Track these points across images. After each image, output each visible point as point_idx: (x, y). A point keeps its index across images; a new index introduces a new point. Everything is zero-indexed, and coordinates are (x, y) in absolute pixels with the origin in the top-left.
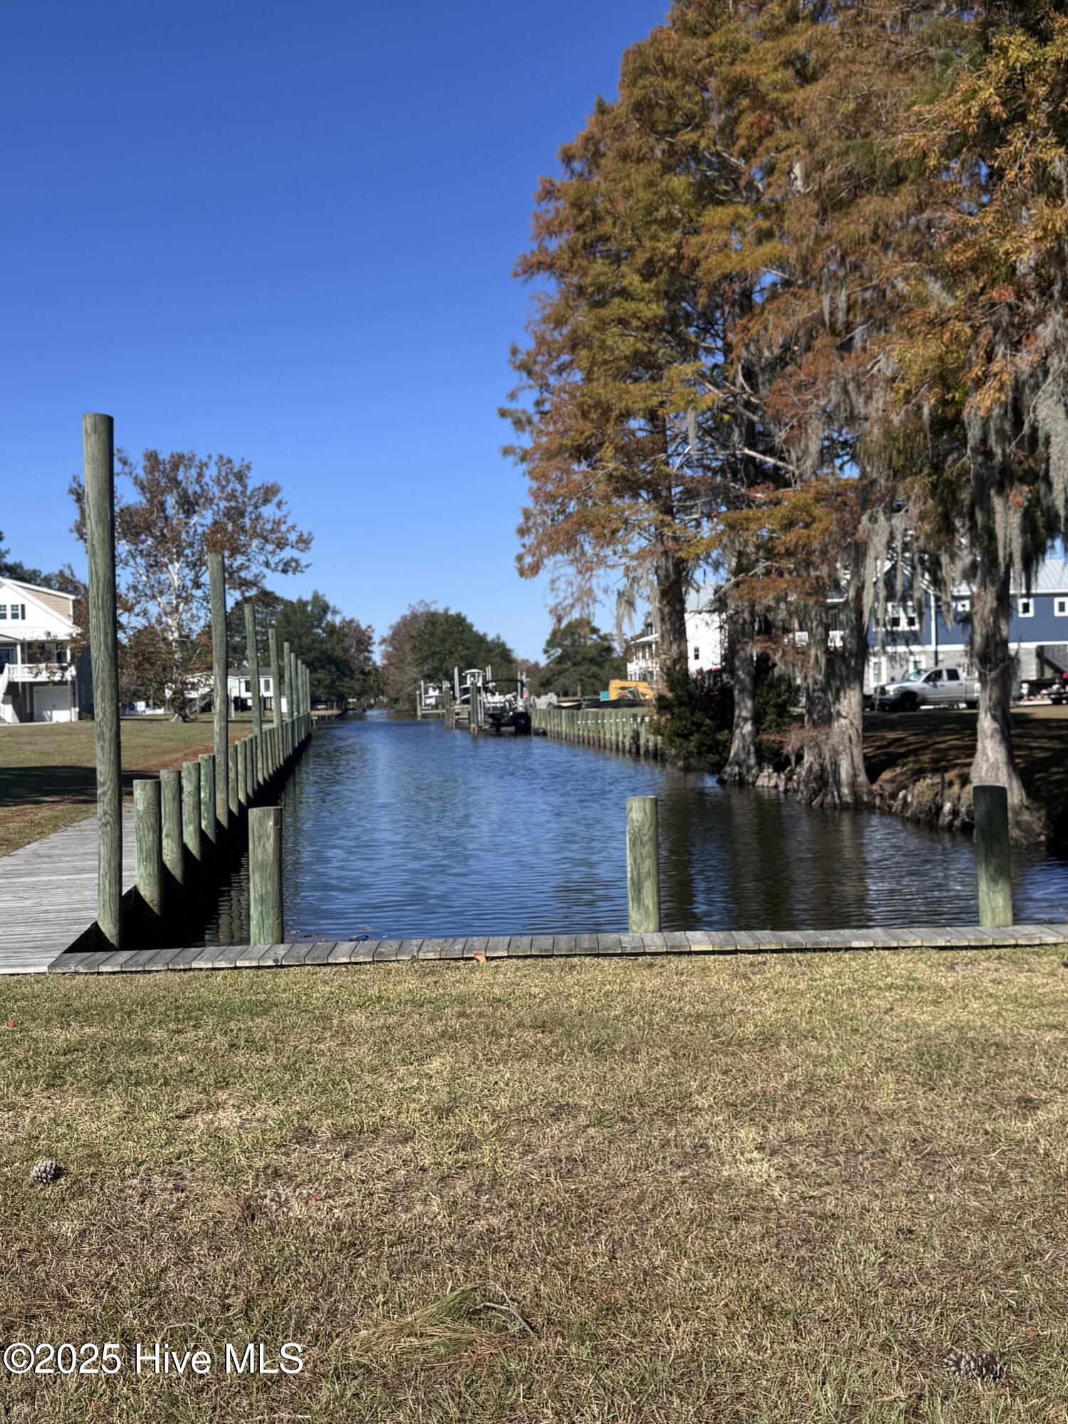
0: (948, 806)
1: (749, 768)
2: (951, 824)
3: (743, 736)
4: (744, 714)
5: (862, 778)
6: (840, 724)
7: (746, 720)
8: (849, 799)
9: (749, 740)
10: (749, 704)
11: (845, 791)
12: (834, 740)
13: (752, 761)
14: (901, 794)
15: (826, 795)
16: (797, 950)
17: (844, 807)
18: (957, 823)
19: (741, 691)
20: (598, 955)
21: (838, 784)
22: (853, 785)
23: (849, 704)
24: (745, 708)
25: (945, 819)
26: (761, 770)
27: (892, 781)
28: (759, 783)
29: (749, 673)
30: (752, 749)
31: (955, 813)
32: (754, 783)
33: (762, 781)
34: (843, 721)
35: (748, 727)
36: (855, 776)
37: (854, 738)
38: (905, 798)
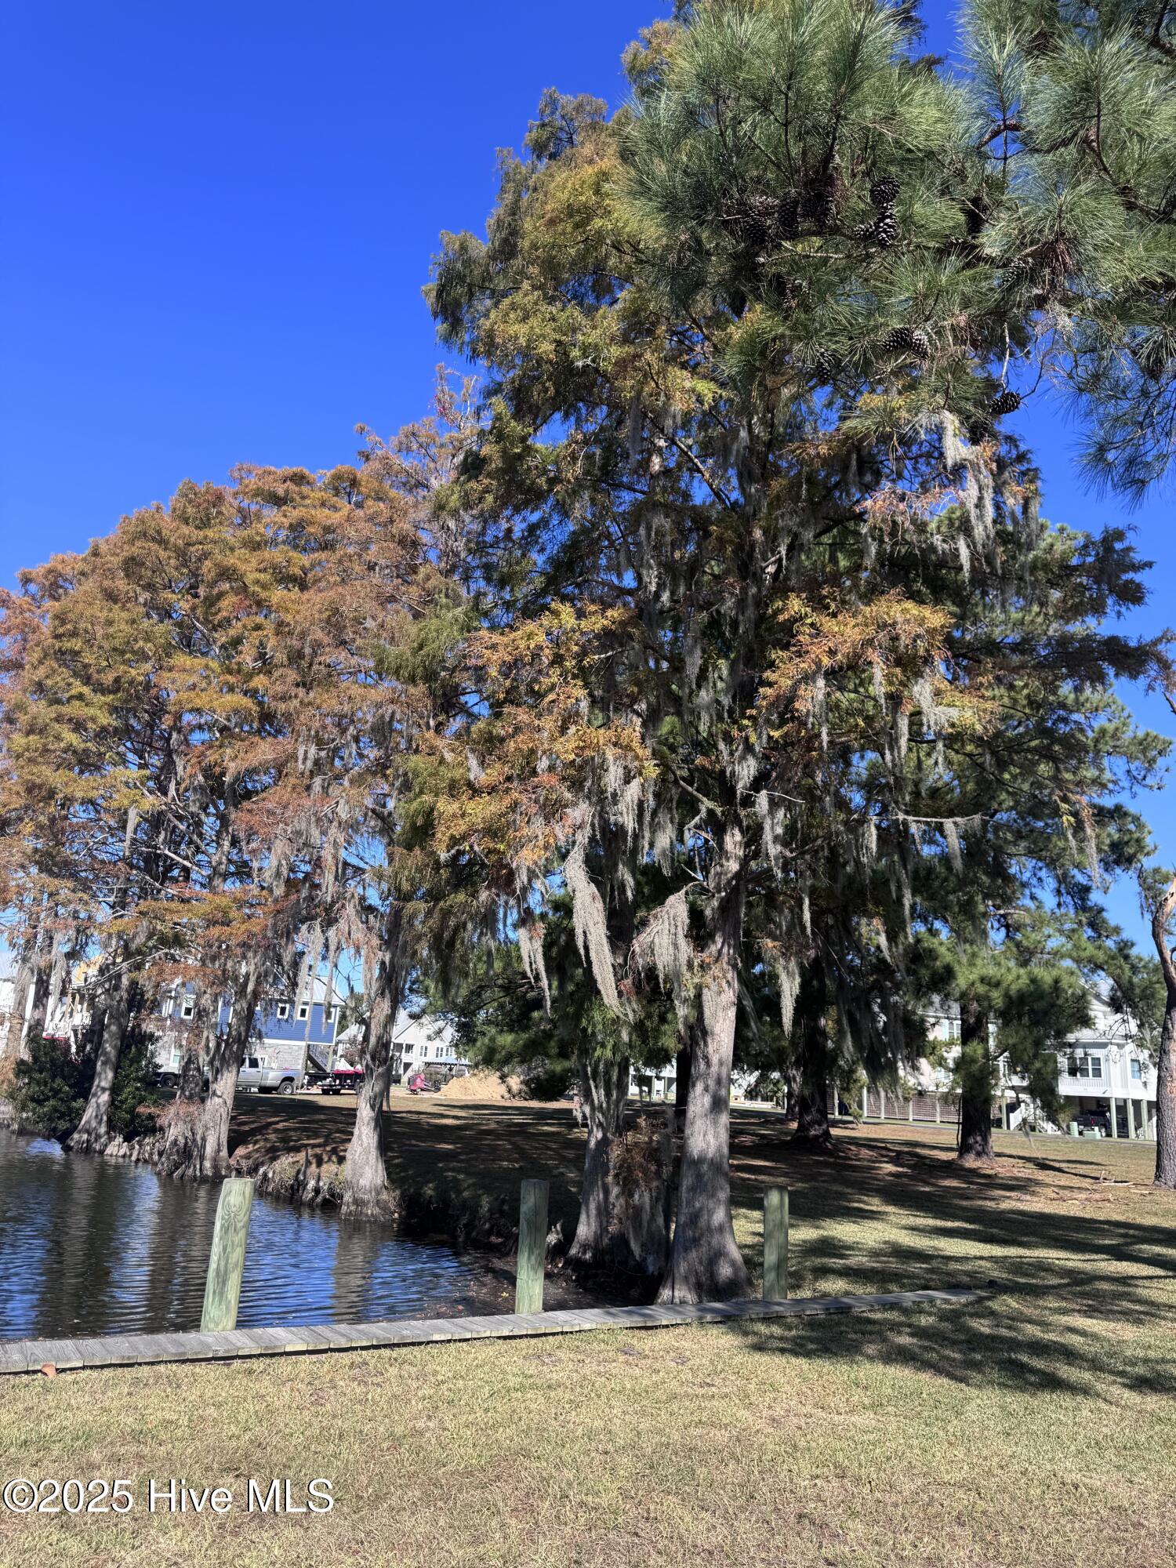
0: (312, 1184)
1: (98, 1137)
2: (313, 1199)
3: (98, 1106)
4: (103, 1084)
5: (224, 1153)
6: (213, 1103)
7: (104, 1090)
8: (210, 1173)
9: (103, 1109)
10: (110, 1075)
11: (207, 1164)
12: (206, 1117)
13: (103, 1130)
14: (261, 1170)
15: (188, 1167)
16: (385, 1346)
17: (204, 1180)
18: (319, 1199)
19: (104, 1063)
20: (184, 1361)
21: (202, 1158)
22: (215, 1160)
23: (225, 1086)
24: (105, 1078)
25: (308, 1195)
26: (111, 1139)
27: (247, 1157)
28: (108, 1151)
29: (115, 1047)
30: (105, 1118)
31: (317, 1191)
32: (101, 1152)
33: (111, 1149)
34: (216, 1100)
35: (105, 1097)
36: (219, 1151)
37: (224, 1116)
38: (265, 1174)
